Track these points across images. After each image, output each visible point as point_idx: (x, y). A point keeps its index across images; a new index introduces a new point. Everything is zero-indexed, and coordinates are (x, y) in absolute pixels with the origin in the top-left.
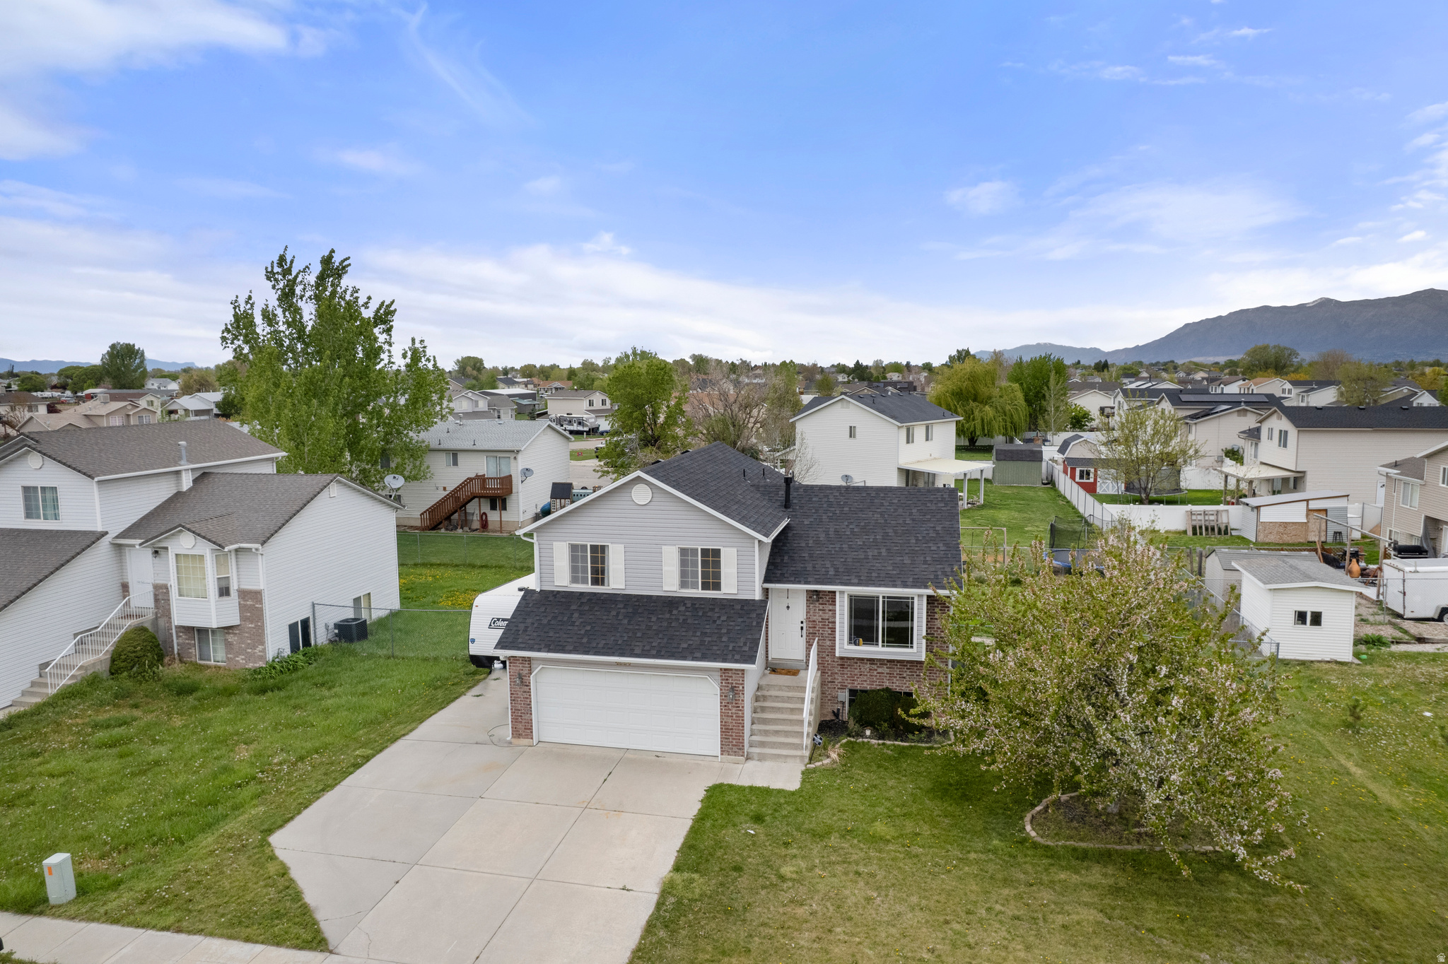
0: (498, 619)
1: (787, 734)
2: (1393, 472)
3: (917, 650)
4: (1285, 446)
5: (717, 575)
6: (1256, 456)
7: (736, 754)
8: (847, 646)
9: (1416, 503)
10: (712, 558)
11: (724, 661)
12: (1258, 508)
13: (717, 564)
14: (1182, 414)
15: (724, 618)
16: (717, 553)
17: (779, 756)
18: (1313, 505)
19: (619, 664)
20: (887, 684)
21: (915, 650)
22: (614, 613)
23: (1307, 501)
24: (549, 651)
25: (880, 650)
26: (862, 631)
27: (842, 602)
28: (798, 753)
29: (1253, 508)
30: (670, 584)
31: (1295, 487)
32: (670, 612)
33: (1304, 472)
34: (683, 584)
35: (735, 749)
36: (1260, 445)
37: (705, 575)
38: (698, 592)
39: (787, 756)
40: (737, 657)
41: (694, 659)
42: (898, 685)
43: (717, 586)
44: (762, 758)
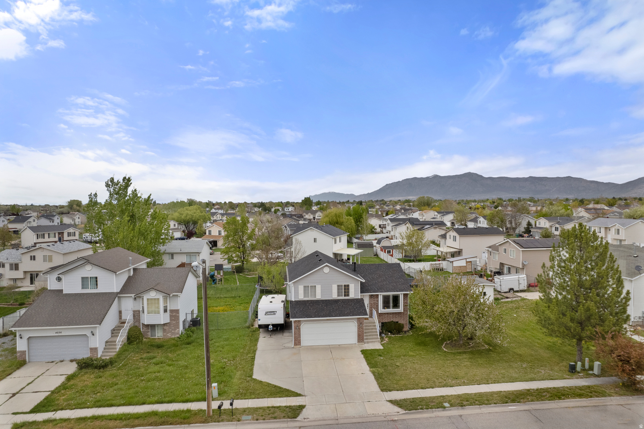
0: (268, 312)
1: (373, 335)
2: (490, 249)
3: (401, 309)
4: (455, 241)
5: (348, 292)
6: (445, 244)
7: (362, 342)
8: (382, 310)
9: (497, 259)
10: (347, 287)
11: (359, 315)
12: (452, 262)
13: (348, 289)
14: (416, 228)
15: (353, 304)
16: (348, 286)
17: (373, 341)
18: (468, 260)
19: (328, 320)
20: (392, 320)
21: (400, 309)
22: (321, 305)
23: (466, 259)
24: (308, 318)
25: (391, 310)
26: (386, 304)
27: (380, 297)
28: (378, 340)
29: (451, 262)
30: (334, 296)
31: (459, 254)
32: (337, 304)
33: (462, 249)
34: (338, 296)
35: (362, 341)
36: (446, 241)
37: (345, 292)
38: (343, 298)
39: (375, 341)
40: (362, 314)
41: (351, 316)
42: (395, 320)
43: (348, 295)
44: (368, 343)
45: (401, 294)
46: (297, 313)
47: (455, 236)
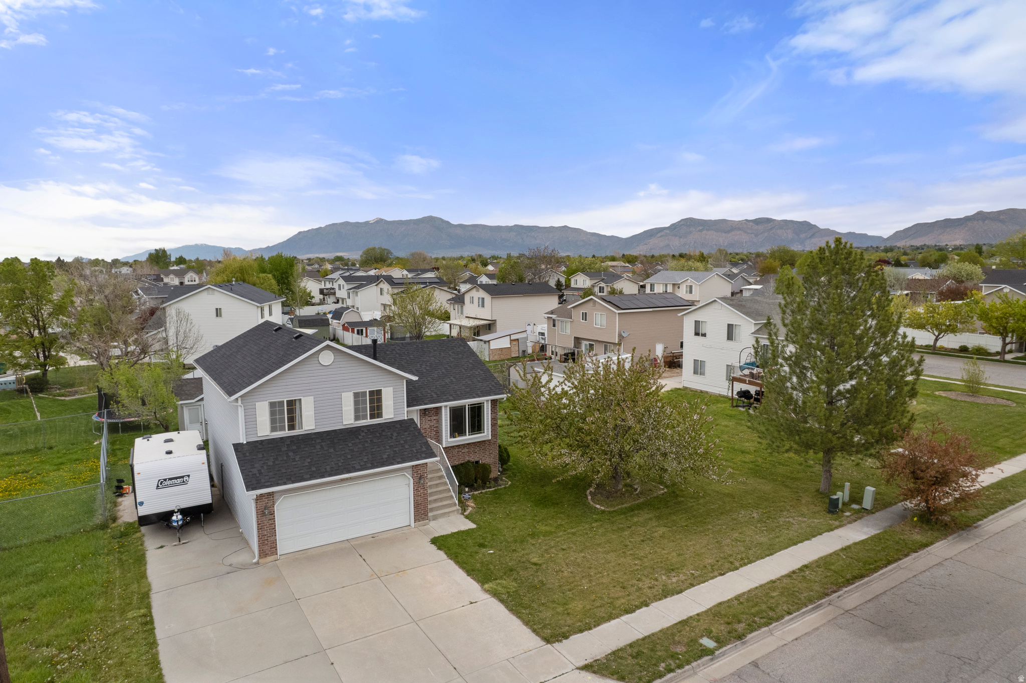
0: (165, 480)
1: (441, 500)
2: (554, 316)
3: (486, 434)
4: (483, 306)
5: (379, 407)
6: (462, 313)
7: (423, 519)
8: (450, 440)
9: (568, 331)
10: (376, 396)
11: (418, 459)
12: (489, 341)
13: (379, 400)
14: (396, 291)
15: (395, 434)
16: (379, 392)
17: (445, 514)
18: (513, 337)
19: (342, 480)
20: (467, 459)
21: (485, 434)
22: (318, 447)
23: (510, 335)
24: (293, 482)
25: (468, 438)
26: (457, 428)
27: (446, 412)
28: (454, 508)
29: (485, 342)
30: (348, 419)
31: (490, 329)
32: (357, 438)
33: (495, 320)
34: (358, 418)
35: (423, 516)
36: (464, 307)
37: (372, 409)
38: (368, 421)
39: (449, 512)
40: (423, 455)
41: (399, 463)
42: (473, 458)
43: (380, 415)
44: (435, 518)
45: (487, 401)
46: (260, 473)
47: (483, 299)
